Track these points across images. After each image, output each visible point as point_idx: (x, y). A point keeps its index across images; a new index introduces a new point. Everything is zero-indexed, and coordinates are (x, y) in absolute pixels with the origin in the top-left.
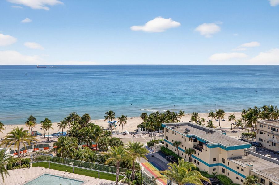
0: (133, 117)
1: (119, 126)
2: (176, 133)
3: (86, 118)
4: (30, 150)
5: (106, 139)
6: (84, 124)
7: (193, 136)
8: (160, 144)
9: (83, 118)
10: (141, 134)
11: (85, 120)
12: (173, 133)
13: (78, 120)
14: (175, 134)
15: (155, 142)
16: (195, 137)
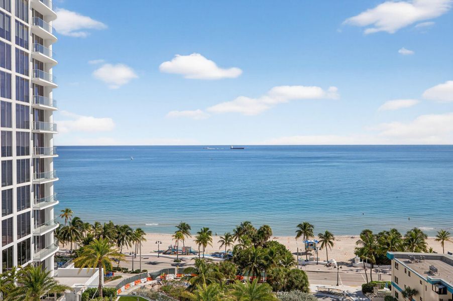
0: (356, 236)
1: (320, 249)
2: (411, 272)
3: (264, 232)
4: (170, 275)
5: (280, 270)
6: (260, 241)
7: (440, 283)
8: (386, 289)
9: (259, 232)
10: (359, 268)
11: (262, 235)
12: (406, 272)
13: (252, 233)
14: (409, 275)
15: (375, 285)
16: (444, 285)
